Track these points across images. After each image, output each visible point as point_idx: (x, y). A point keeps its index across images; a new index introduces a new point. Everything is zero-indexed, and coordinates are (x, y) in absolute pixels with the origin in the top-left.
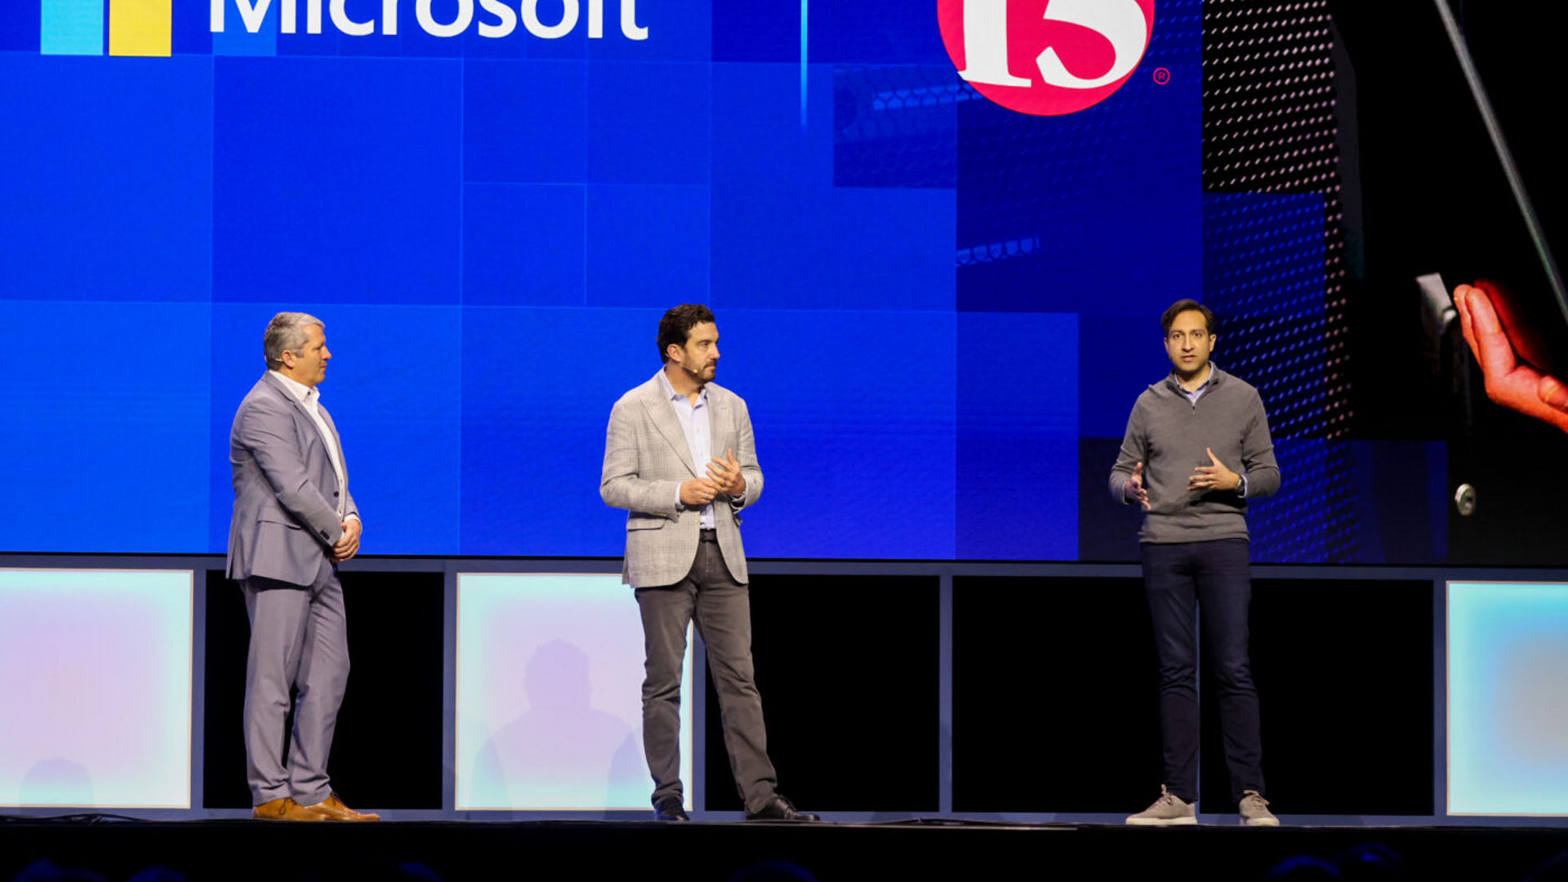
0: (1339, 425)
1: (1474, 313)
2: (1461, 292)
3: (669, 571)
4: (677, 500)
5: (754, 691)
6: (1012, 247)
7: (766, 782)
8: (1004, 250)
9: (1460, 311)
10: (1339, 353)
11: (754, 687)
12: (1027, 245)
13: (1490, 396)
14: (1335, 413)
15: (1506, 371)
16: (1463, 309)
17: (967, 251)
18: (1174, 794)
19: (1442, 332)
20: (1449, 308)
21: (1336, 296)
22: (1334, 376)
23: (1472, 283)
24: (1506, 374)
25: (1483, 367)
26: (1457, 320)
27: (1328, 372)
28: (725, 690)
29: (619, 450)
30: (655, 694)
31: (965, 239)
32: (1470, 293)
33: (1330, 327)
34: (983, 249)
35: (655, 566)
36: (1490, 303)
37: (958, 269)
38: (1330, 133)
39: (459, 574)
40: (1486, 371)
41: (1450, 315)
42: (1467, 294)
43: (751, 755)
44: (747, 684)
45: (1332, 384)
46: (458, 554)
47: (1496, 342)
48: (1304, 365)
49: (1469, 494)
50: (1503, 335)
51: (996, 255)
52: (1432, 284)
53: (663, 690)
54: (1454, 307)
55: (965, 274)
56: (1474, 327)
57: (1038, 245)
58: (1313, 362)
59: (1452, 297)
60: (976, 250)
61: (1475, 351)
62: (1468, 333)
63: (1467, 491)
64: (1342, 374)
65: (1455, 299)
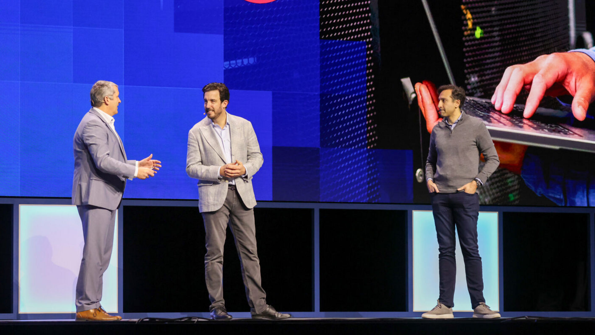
0: (372, 143)
1: (423, 95)
2: (418, 85)
3: (214, 205)
4: (219, 174)
5: (257, 258)
6: (246, 61)
7: (262, 299)
8: (242, 62)
9: (417, 94)
10: (372, 111)
11: (257, 256)
12: (252, 60)
13: (428, 131)
14: (371, 137)
15: (435, 120)
16: (418, 93)
17: (228, 63)
18: (443, 304)
19: (410, 103)
20: (413, 93)
21: (371, 86)
22: (370, 121)
23: (421, 82)
24: (435, 122)
25: (426, 118)
26: (416, 99)
27: (368, 119)
28: (244, 258)
29: (192, 152)
30: (211, 260)
31: (227, 58)
32: (421, 86)
33: (368, 100)
34: (234, 62)
35: (208, 202)
36: (428, 91)
37: (225, 71)
38: (368, 15)
39: (20, 205)
40: (427, 120)
41: (414, 96)
42: (420, 87)
43: (255, 288)
44: (254, 255)
45: (369, 125)
46: (19, 196)
47: (431, 108)
48: (359, 116)
49: (421, 173)
50: (433, 105)
51: (239, 65)
52: (407, 82)
53: (215, 257)
54: (415, 92)
55: (227, 72)
56: (422, 101)
57: (256, 61)
58: (362, 115)
59: (414, 88)
60: (231, 62)
61: (423, 111)
62: (420, 104)
63: (420, 172)
64: (373, 120)
65: (416, 89)
